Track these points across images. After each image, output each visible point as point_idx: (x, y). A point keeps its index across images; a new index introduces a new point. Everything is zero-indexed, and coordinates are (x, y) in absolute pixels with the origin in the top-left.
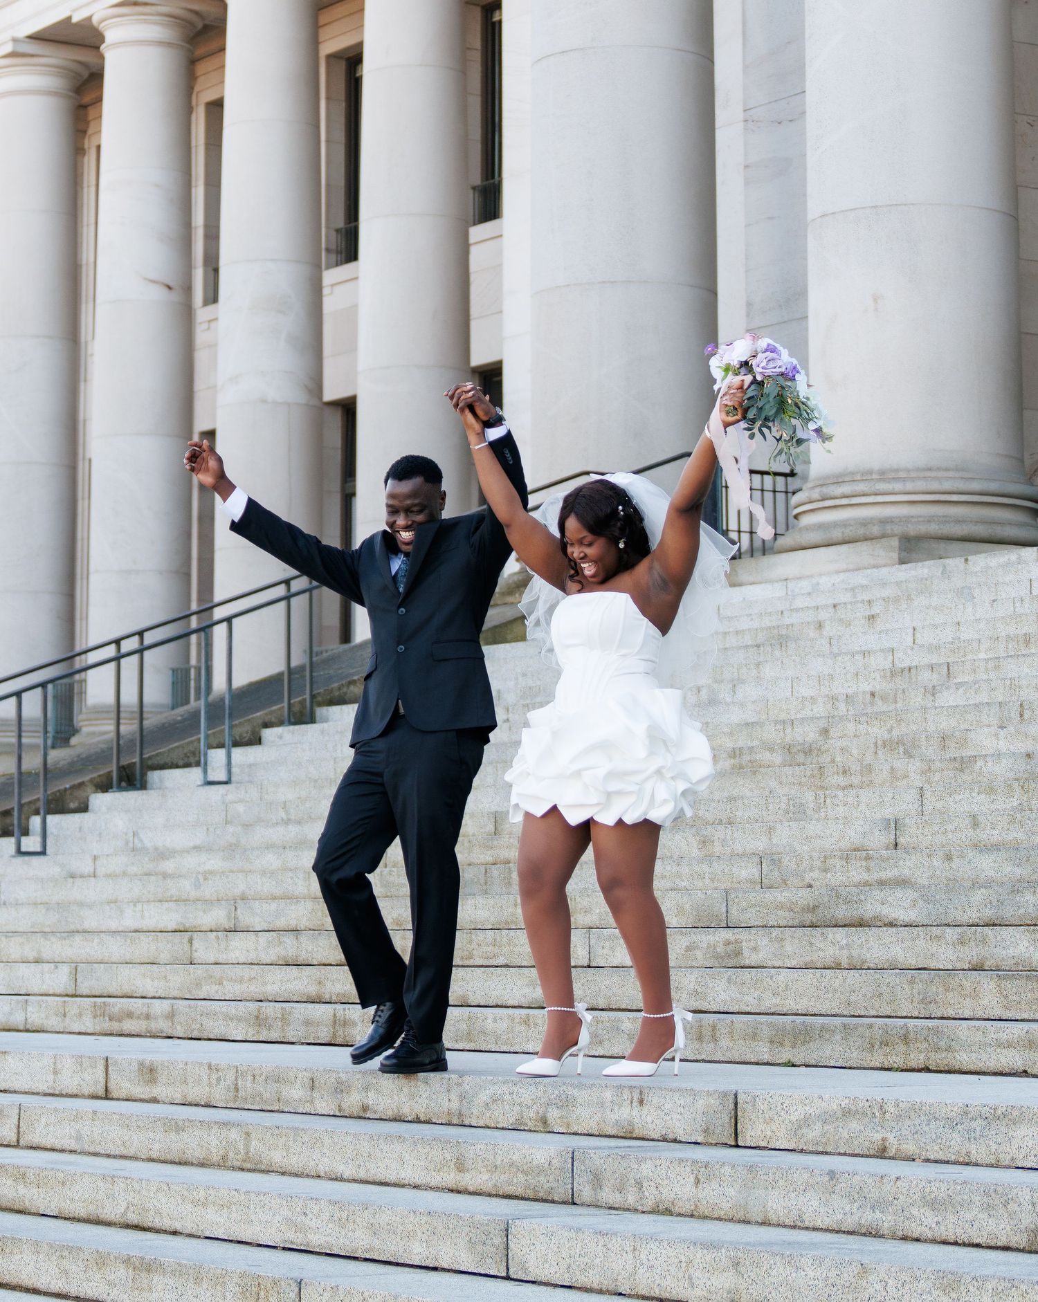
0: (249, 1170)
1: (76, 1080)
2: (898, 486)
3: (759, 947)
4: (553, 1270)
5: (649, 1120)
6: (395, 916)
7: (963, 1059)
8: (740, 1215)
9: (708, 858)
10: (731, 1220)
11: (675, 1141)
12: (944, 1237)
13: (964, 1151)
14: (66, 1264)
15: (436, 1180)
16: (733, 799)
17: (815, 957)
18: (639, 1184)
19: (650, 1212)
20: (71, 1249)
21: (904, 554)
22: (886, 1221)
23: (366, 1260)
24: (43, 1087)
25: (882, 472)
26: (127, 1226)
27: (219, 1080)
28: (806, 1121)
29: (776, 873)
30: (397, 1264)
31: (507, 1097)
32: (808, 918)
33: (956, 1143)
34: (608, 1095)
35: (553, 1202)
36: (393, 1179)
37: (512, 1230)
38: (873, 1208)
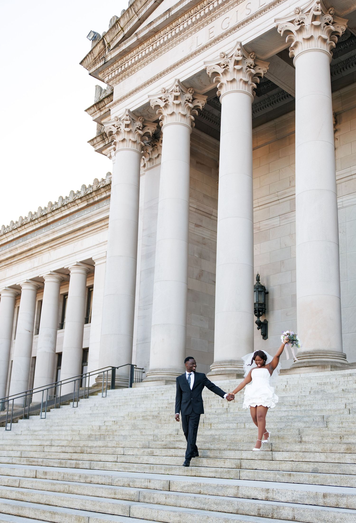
0: (69, 493)
1: (29, 474)
2: (165, 372)
3: (157, 452)
4: (140, 515)
5: (151, 485)
6: (83, 444)
7: (203, 474)
8: (175, 505)
9: (142, 435)
10: (173, 506)
11: (156, 489)
12: (218, 510)
13: (217, 493)
14: (36, 512)
15: (110, 496)
16: (145, 425)
17: (168, 454)
18: (153, 498)
19: (155, 504)
20: (37, 509)
21: (166, 383)
22: (206, 507)
23: (98, 512)
24: (22, 475)
25: (162, 369)
26: (46, 504)
27: (60, 475)
28: (184, 486)
29: (156, 438)
30: (105, 513)
31: (121, 480)
32: (165, 447)
33: (215, 492)
34: (143, 480)
35: (135, 501)
36: (100, 496)
37: (131, 507)
38: (203, 504)
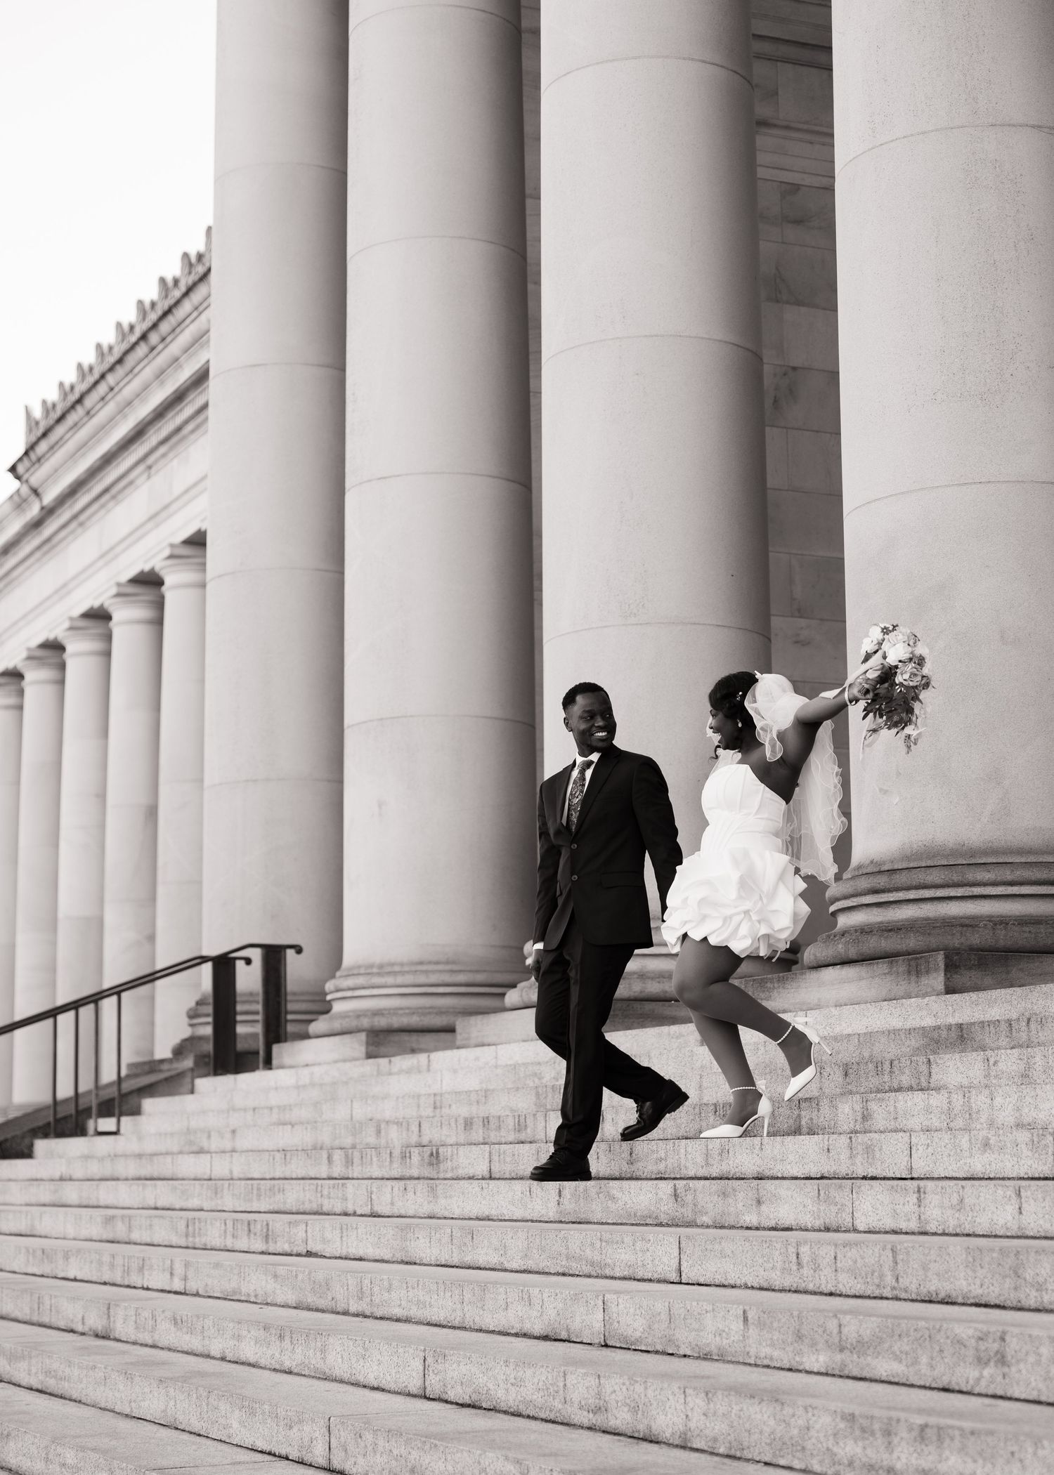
21: (371, 1048)
